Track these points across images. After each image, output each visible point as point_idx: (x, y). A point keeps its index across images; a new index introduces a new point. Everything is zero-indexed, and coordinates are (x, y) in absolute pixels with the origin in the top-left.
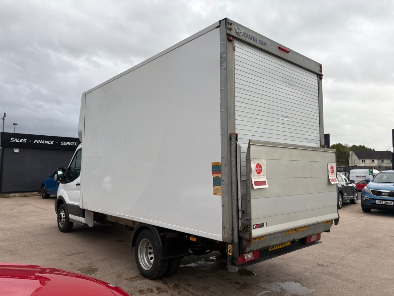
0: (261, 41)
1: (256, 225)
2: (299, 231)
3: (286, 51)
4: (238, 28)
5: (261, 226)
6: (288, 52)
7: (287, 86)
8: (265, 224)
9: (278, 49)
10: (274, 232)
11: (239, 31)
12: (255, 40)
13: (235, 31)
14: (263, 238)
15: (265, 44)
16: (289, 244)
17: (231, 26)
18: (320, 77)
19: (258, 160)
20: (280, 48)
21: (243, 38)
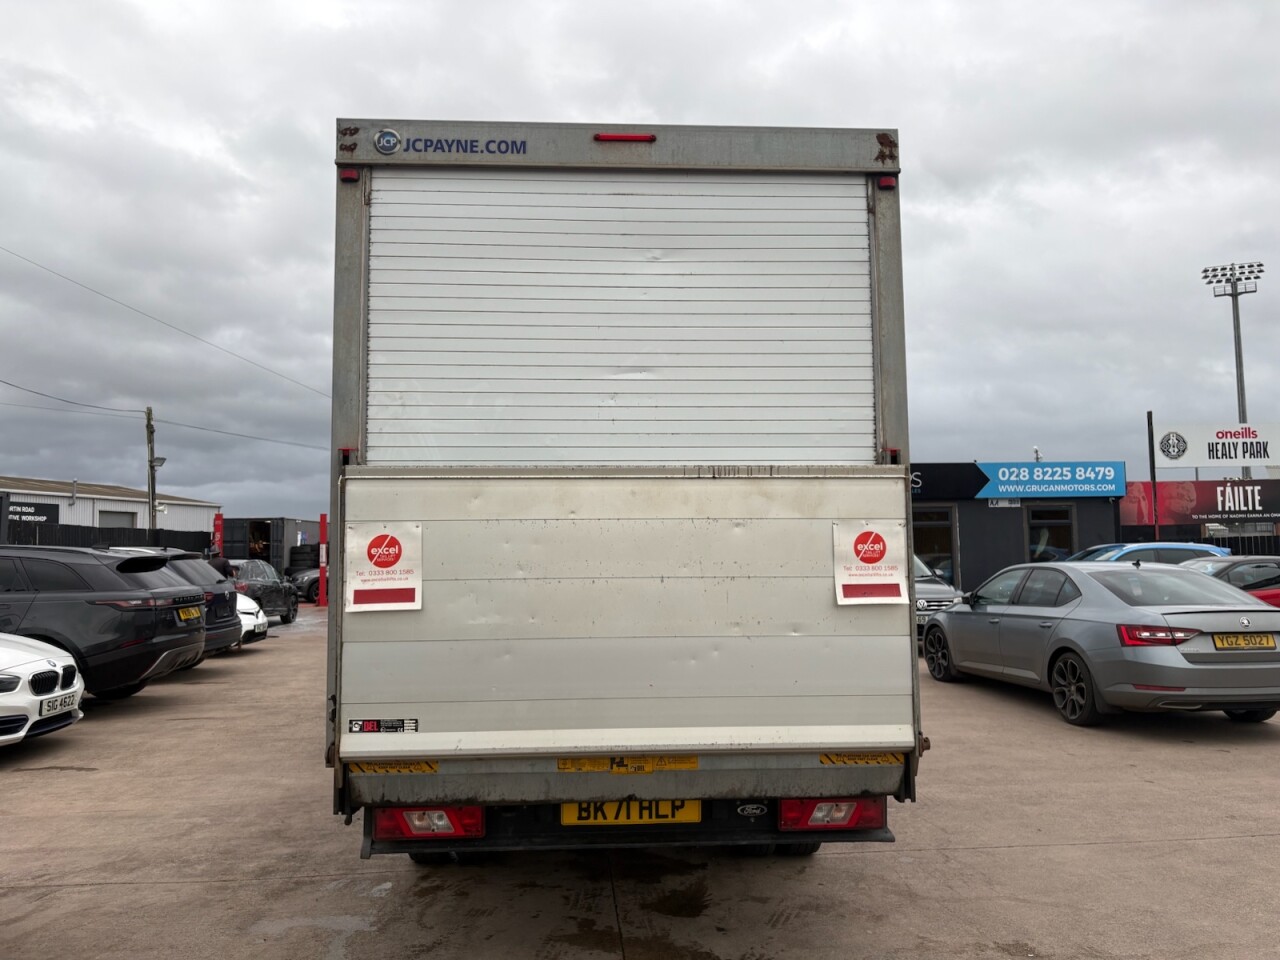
0: (498, 141)
1: (364, 721)
2: (640, 768)
3: (644, 137)
4: (384, 135)
5: (387, 728)
6: (651, 140)
7: (655, 260)
8: (408, 725)
9: (595, 145)
10: (453, 753)
11: (388, 142)
12: (470, 146)
13: (372, 148)
14: (428, 768)
15: (522, 147)
16: (691, 815)
17: (355, 136)
18: (883, 182)
19: (381, 525)
20: (598, 139)
21: (412, 157)
